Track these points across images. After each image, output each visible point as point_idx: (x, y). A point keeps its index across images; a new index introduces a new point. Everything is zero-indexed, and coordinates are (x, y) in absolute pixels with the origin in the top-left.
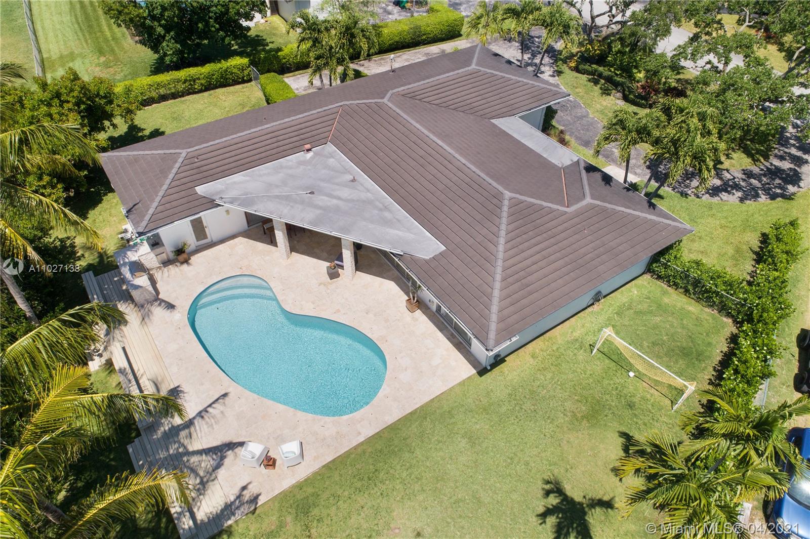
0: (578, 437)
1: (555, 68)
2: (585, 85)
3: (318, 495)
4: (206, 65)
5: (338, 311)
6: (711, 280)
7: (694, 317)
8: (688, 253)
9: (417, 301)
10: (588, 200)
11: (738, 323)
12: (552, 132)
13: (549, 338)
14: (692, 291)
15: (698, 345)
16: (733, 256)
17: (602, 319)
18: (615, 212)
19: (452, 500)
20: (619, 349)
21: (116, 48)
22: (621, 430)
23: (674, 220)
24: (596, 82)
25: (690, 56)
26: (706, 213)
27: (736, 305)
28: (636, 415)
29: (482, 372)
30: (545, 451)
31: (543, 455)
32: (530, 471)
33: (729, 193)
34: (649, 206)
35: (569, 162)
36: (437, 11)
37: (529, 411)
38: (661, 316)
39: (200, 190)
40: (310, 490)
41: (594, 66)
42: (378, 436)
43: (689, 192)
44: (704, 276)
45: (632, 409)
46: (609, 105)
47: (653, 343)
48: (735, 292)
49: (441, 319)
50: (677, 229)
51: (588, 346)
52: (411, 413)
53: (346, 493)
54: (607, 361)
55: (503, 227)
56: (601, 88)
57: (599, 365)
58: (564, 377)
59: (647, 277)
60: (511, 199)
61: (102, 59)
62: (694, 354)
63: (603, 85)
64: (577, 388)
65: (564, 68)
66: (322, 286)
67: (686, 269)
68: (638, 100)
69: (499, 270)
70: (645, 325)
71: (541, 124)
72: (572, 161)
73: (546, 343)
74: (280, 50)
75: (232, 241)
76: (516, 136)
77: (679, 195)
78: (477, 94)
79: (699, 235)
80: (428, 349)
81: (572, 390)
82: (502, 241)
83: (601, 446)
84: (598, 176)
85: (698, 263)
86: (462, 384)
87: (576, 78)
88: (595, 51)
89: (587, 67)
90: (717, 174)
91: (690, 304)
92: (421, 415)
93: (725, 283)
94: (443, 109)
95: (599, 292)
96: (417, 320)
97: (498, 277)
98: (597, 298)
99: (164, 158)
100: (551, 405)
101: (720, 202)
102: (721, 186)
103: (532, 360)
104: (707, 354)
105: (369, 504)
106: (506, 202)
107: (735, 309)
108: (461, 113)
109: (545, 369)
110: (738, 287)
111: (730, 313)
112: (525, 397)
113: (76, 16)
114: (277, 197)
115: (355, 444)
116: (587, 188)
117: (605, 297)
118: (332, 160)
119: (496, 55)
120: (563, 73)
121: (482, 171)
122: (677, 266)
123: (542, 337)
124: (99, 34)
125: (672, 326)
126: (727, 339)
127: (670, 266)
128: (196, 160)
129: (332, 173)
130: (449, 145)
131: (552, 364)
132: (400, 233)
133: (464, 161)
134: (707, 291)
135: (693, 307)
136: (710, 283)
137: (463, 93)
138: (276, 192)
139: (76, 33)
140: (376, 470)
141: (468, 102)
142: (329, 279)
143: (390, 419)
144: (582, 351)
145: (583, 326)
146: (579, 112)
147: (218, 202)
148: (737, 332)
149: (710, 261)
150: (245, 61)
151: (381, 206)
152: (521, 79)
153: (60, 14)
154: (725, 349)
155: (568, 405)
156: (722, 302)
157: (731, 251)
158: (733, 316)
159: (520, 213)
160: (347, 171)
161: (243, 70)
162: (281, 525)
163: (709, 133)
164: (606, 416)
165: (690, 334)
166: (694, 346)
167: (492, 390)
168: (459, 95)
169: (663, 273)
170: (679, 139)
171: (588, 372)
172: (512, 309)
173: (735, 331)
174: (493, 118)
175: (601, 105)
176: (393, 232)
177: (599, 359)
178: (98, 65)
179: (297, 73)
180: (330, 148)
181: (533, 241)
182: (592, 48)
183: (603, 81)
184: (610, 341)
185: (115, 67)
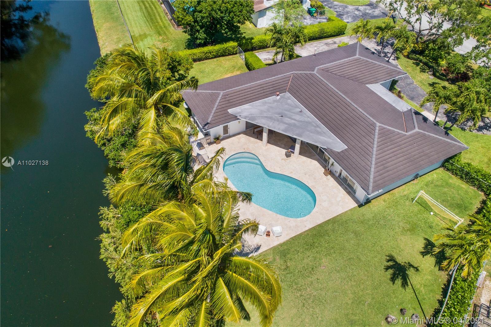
0: (405, 238)
1: (396, 55)
2: (412, 66)
3: (289, 250)
4: (217, 45)
5: (292, 172)
6: (475, 173)
7: (464, 190)
8: (464, 159)
9: (330, 171)
10: (417, 130)
11: (487, 195)
12: (394, 91)
13: (392, 194)
14: (464, 178)
15: (466, 203)
16: (487, 162)
17: (418, 187)
18: (430, 136)
19: (348, 258)
20: (426, 201)
21: (166, 32)
22: (425, 237)
23: (459, 142)
24: (417, 65)
25: (473, 58)
26: (474, 140)
27: (487, 186)
28: (433, 231)
29: (360, 206)
30: (390, 242)
31: (389, 244)
32: (383, 250)
33: (487, 130)
34: (446, 134)
35: (406, 110)
36: (333, 20)
37: (383, 225)
38: (448, 188)
39: (230, 111)
40: (285, 247)
41: (418, 56)
42: (314, 228)
43: (466, 128)
44: (472, 171)
45: (431, 229)
46: (425, 78)
47: (443, 200)
48: (487, 180)
49: (341, 180)
50: (460, 147)
51: (411, 199)
52: (328, 220)
53: (301, 250)
54: (420, 206)
55: (376, 140)
56: (420, 68)
57: (417, 208)
58: (399, 212)
59: (442, 169)
60: (379, 126)
61: (161, 38)
62: (463, 207)
63: (421, 66)
64: (405, 217)
65: (401, 56)
66: (283, 160)
67: (462, 167)
68: (441, 77)
69: (374, 159)
70: (440, 192)
71: (389, 87)
72: (407, 109)
73: (391, 196)
74: (252, 39)
75: (238, 136)
76: (378, 94)
77: (460, 129)
78: (359, 71)
79: (470, 150)
80: (335, 193)
81: (403, 218)
82: (375, 146)
83: (416, 243)
84: (421, 117)
85: (469, 164)
86: (351, 210)
87: (407, 61)
88: (420, 48)
89: (414, 56)
90: (482, 120)
91: (463, 184)
92: (333, 221)
93: (482, 175)
94: (342, 78)
95: (418, 174)
96: (329, 180)
97: (373, 163)
98: (416, 177)
99: (212, 95)
100: (393, 223)
101: (483, 134)
102: (484, 126)
103: (383, 203)
104: (470, 208)
105: (312, 255)
106: (377, 128)
107: (486, 188)
108: (351, 81)
109: (390, 207)
110: (488, 178)
111: (483, 190)
112: (380, 218)
113: (143, 13)
114: (266, 117)
115: (304, 230)
116: (416, 123)
117: (420, 176)
118: (289, 101)
119: (367, 49)
120: (400, 58)
121: (365, 111)
122: (458, 165)
123: (388, 193)
124: (157, 24)
125: (453, 193)
126: (480, 202)
127: (454, 165)
128: (227, 97)
129: (290, 107)
130: (348, 97)
131: (393, 205)
132: (326, 139)
133: (356, 106)
134: (472, 178)
135: (464, 186)
136: (474, 174)
137: (352, 70)
138: (265, 115)
139: (145, 22)
140: (314, 242)
141: (355, 75)
142: (286, 157)
143: (319, 222)
144: (408, 201)
145: (409, 189)
146: (409, 81)
147: (238, 117)
148: (486, 199)
149: (475, 164)
150: (236, 44)
151: (315, 125)
152: (381, 64)
153: (135, 11)
154: (479, 206)
155: (401, 224)
156: (479, 184)
157: (486, 160)
158: (484, 191)
159: (384, 133)
160: (297, 107)
161: (234, 48)
162: (274, 260)
163: (481, 101)
164: (419, 230)
165: (462, 198)
166: (464, 203)
167: (365, 214)
168: (350, 71)
169: (450, 168)
170: (465, 103)
171: (411, 211)
172: (380, 177)
173: (485, 198)
174: (367, 84)
175: (421, 78)
176: (323, 138)
177: (416, 205)
178: (159, 41)
179: (259, 51)
180: (288, 94)
181: (389, 147)
182: (418, 46)
183: (421, 64)
184: (422, 198)
185: (168, 42)
